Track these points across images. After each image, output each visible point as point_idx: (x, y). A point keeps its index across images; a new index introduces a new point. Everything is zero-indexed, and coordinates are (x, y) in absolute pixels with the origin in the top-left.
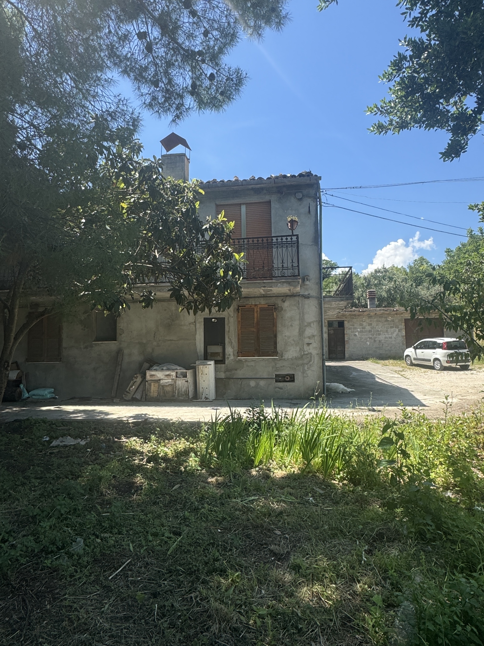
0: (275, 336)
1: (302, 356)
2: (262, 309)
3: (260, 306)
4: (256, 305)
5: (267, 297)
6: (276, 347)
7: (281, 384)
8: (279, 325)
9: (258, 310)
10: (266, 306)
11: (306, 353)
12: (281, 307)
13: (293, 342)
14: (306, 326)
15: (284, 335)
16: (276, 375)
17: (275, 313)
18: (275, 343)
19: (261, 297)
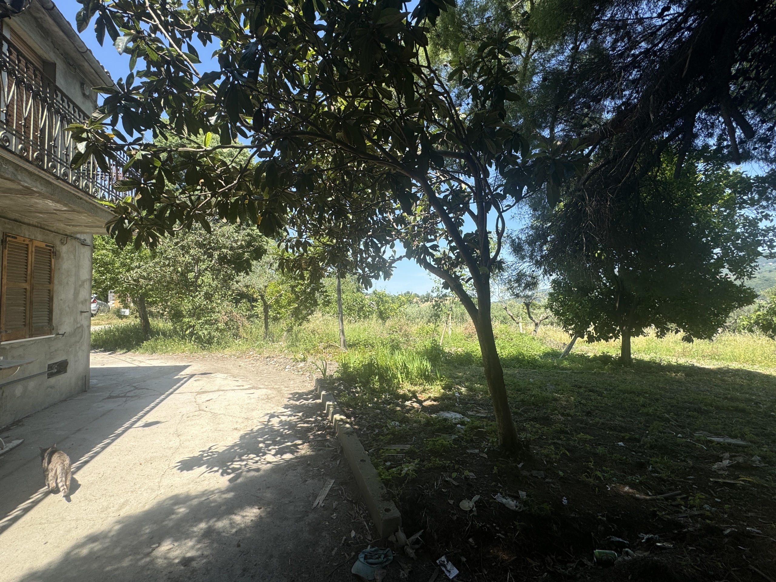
0: (51, 299)
1: (75, 330)
2: (38, 250)
3: (36, 243)
4: (31, 240)
5: (44, 229)
6: (50, 320)
7: (53, 380)
8: (56, 282)
9: (34, 250)
10: (43, 245)
11: (79, 325)
12: (59, 251)
13: (67, 309)
14: (80, 286)
15: (60, 298)
16: (50, 367)
17: (53, 260)
18: (51, 311)
19: (37, 227)
